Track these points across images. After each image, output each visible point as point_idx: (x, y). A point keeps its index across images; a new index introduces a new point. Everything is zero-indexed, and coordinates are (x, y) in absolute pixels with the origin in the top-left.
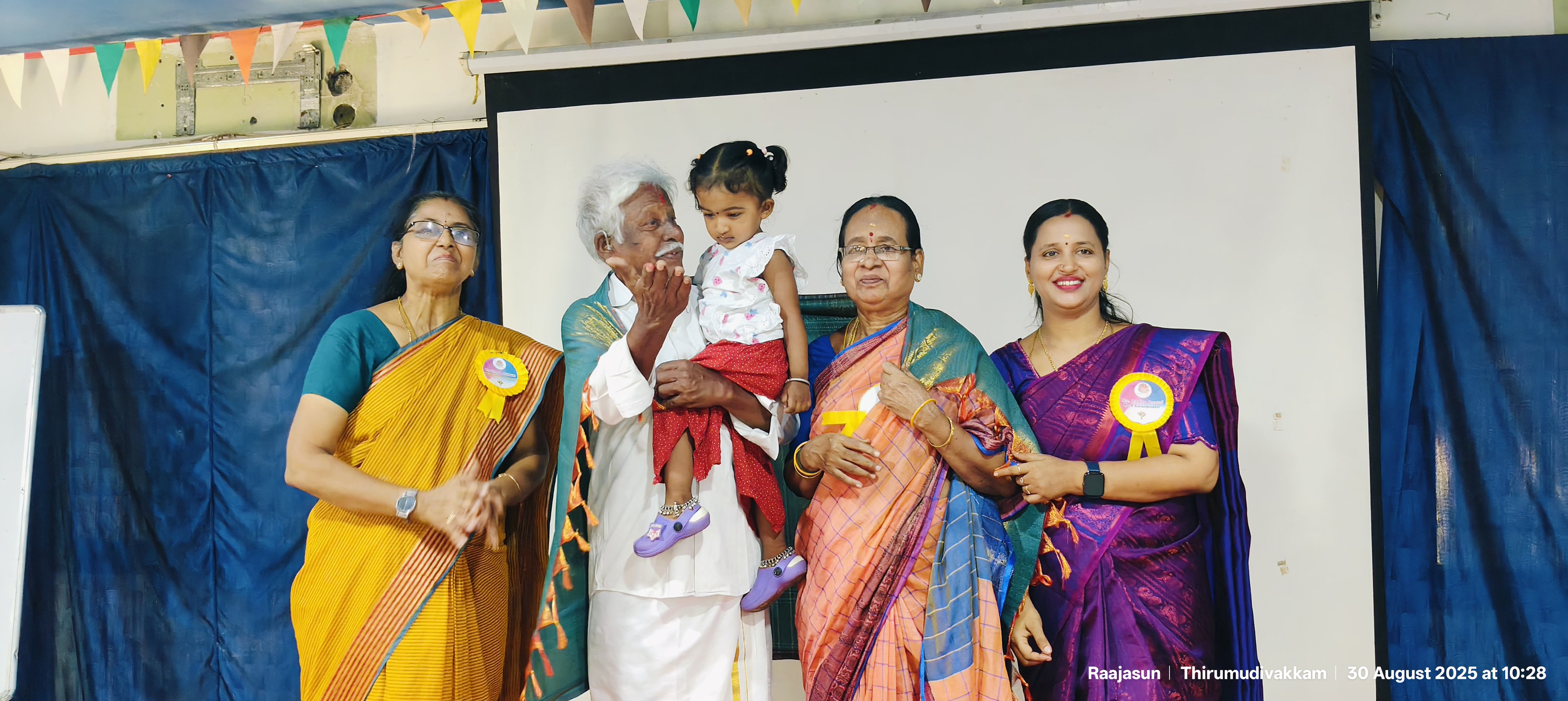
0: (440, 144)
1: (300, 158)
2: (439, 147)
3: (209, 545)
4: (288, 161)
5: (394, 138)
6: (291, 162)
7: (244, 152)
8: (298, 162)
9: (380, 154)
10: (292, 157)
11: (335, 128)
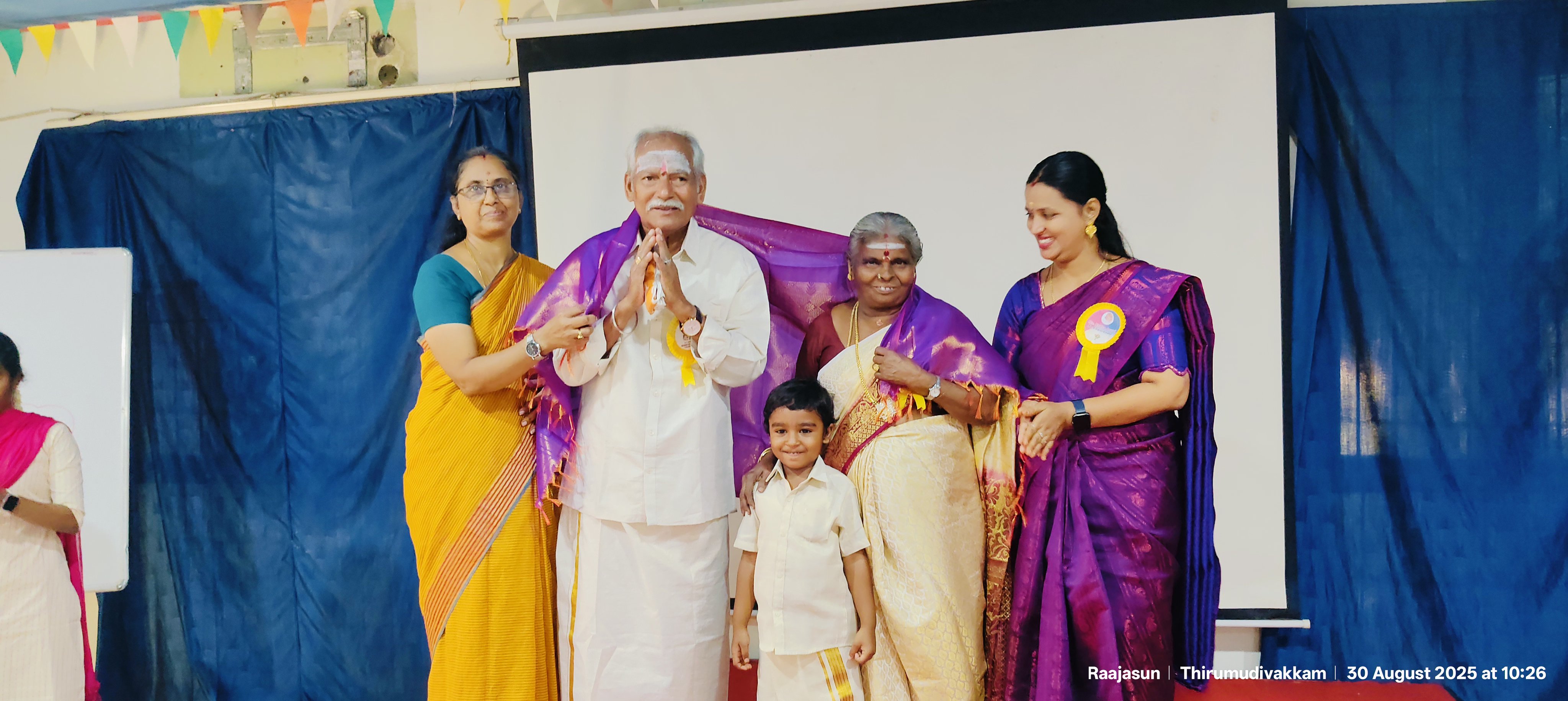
0: (478, 101)
1: (351, 114)
2: (476, 103)
3: (281, 455)
4: (340, 117)
5: (436, 95)
6: (343, 118)
7: (301, 108)
8: (350, 118)
9: (424, 111)
10: (343, 112)
11: (382, 87)
